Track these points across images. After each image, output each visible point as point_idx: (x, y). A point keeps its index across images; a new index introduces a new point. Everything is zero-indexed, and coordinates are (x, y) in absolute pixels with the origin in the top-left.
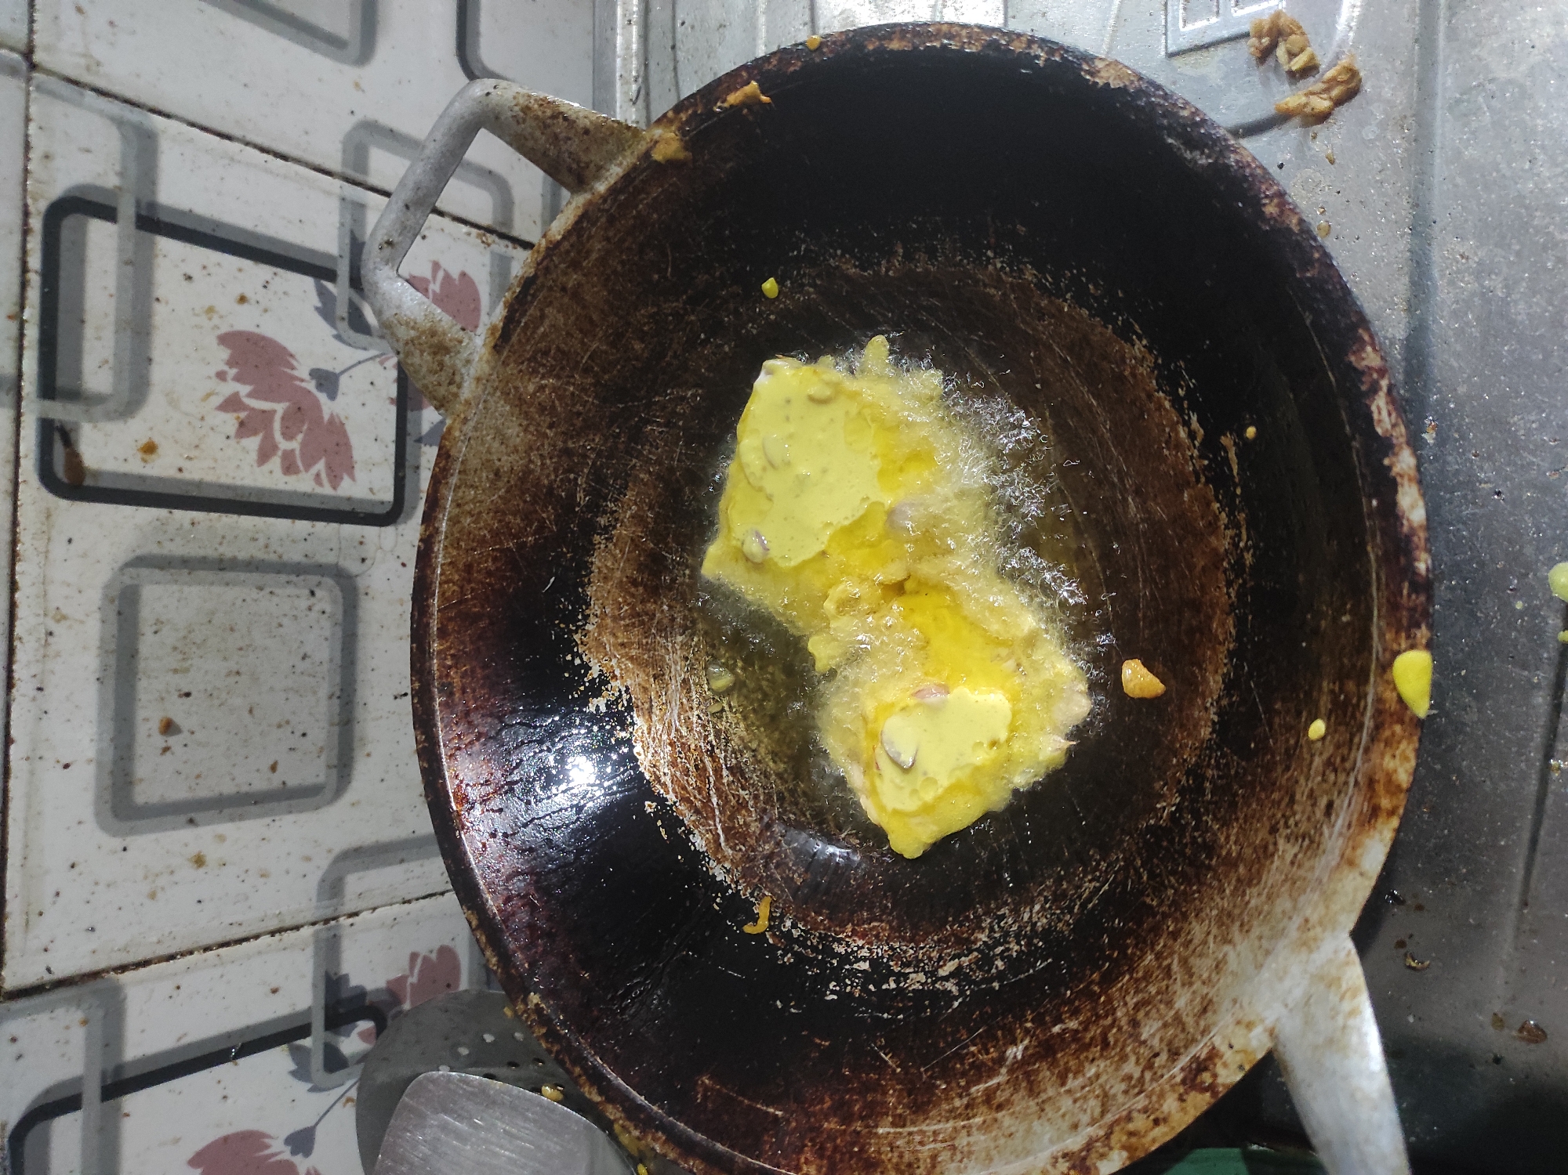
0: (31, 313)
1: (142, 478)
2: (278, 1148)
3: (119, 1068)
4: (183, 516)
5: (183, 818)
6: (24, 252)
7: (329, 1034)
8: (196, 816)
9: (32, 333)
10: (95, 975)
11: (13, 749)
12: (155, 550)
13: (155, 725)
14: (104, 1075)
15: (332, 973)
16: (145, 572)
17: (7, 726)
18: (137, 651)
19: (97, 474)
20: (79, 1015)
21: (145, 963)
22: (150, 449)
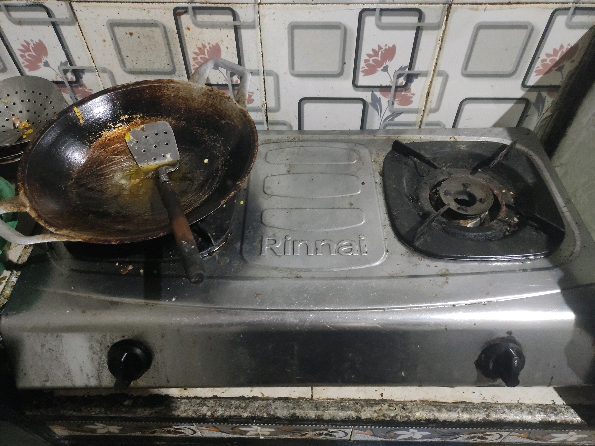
0: (208, 5)
1: (182, 27)
2: (44, 59)
3: (58, 25)
4: (177, 36)
5: (113, 37)
6: (221, 3)
7: (71, 70)
8: (114, 40)
9: (205, 5)
10: (77, 20)
11: (120, 3)
12: (168, 31)
13: (131, 31)
14: (56, 22)
15: (85, 71)
16: (163, 28)
17: (124, 2)
18: (145, 27)
19: (180, 18)
20: (68, 17)
21: (81, 30)
22: (189, 29)
